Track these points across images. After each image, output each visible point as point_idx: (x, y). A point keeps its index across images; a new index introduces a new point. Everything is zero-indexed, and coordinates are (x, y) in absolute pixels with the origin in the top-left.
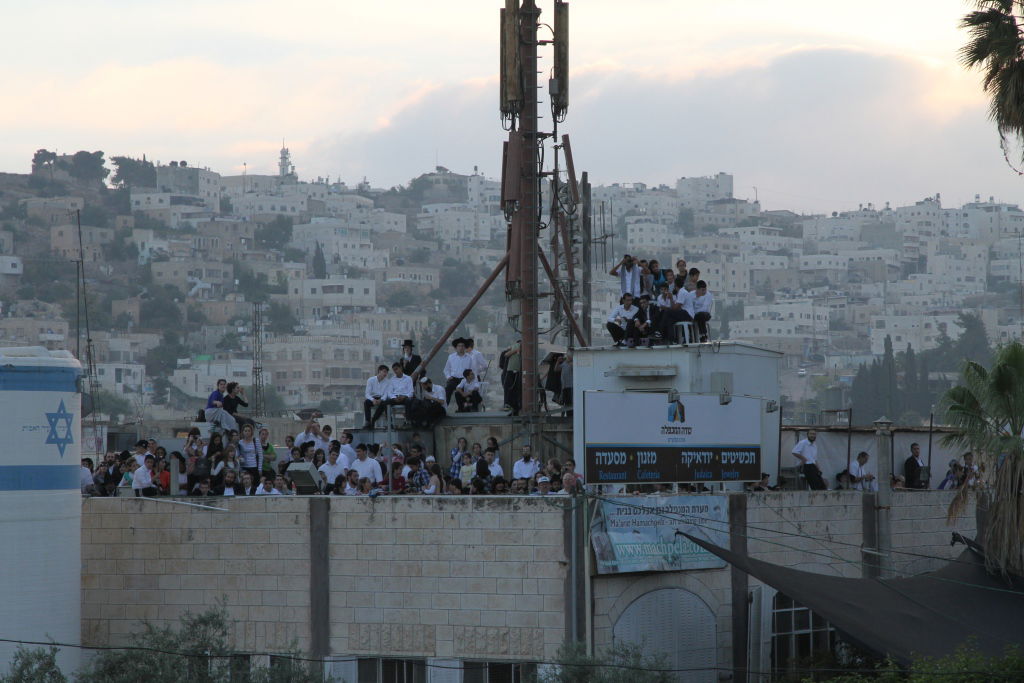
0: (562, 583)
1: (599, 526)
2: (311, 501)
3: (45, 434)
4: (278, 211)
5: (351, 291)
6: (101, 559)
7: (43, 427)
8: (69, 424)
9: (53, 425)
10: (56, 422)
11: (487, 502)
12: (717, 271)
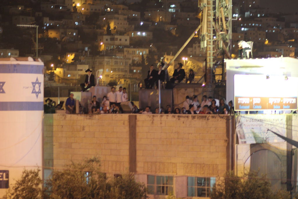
0: (225, 147)
1: (239, 127)
2: (129, 116)
3: (31, 90)
4: (94, 11)
5: (120, 40)
6: (50, 137)
7: (30, 87)
8: (40, 86)
9: (34, 86)
10: (35, 85)
11: (196, 117)
12: (254, 34)
